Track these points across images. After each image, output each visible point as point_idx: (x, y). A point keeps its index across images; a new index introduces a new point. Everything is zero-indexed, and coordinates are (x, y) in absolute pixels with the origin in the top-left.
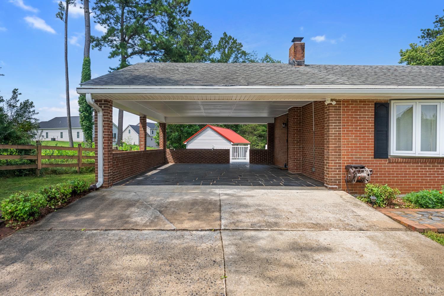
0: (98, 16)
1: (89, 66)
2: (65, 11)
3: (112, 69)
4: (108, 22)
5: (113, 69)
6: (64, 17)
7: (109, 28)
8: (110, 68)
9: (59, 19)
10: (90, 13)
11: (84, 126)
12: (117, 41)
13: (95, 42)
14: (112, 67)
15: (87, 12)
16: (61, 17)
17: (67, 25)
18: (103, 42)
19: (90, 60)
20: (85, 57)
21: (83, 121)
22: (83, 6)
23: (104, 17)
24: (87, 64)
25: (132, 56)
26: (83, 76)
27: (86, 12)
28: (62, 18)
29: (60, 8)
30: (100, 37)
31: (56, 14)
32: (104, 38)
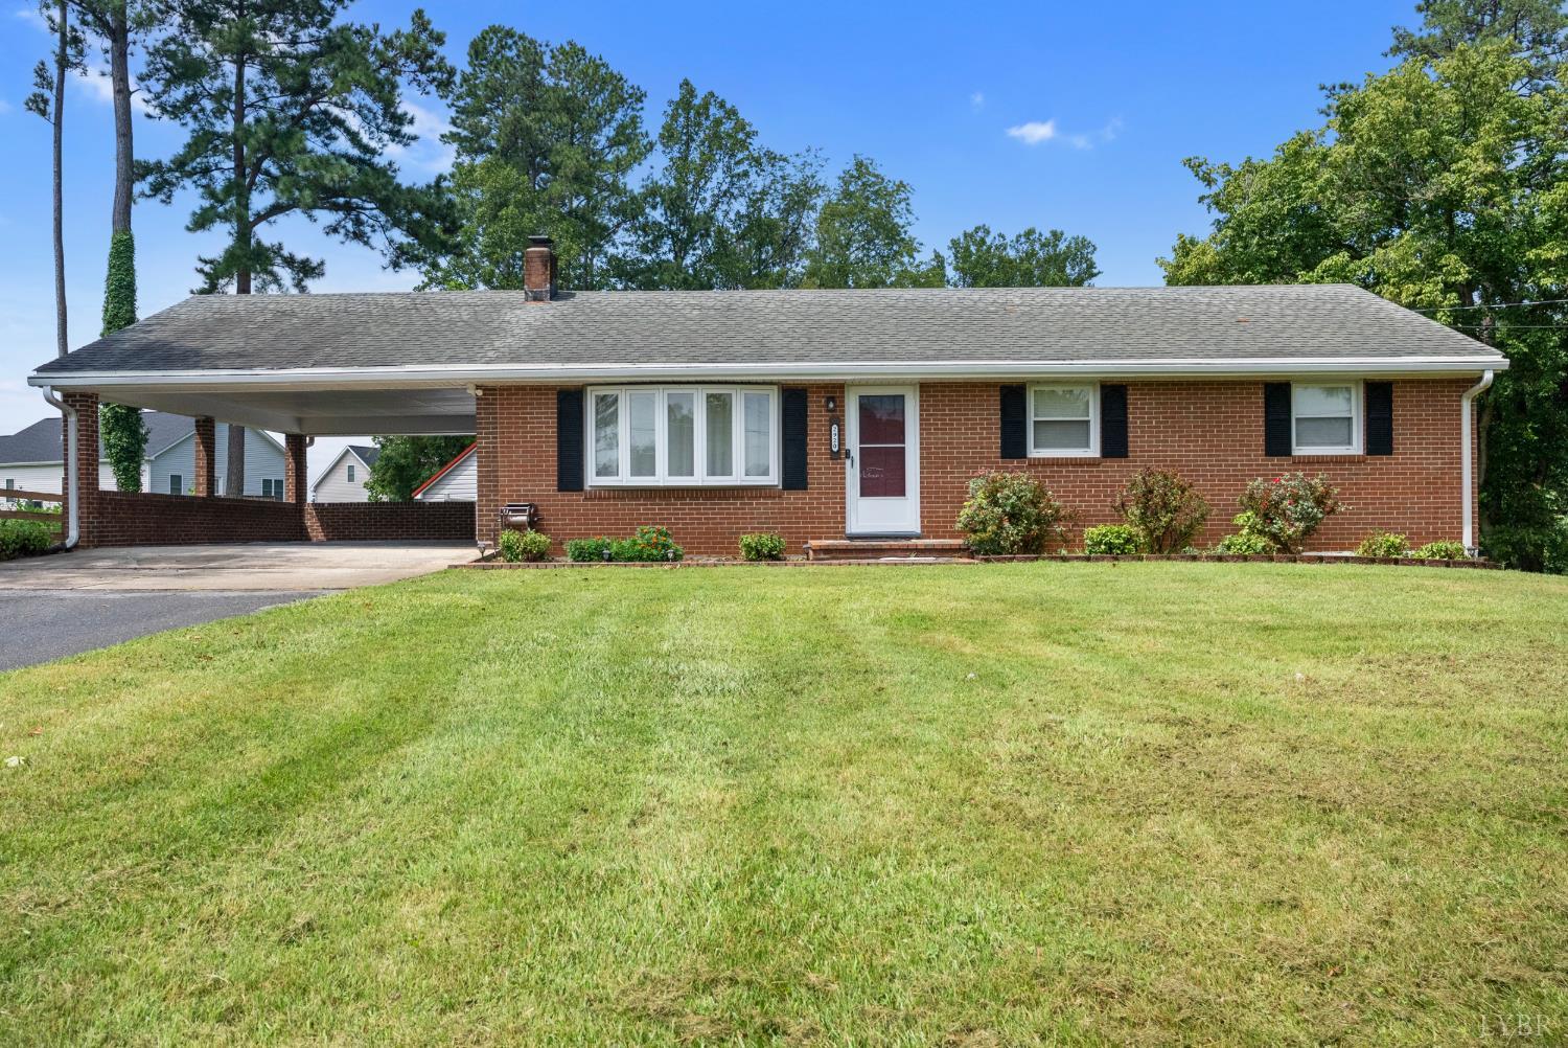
0: (158, 97)
1: (131, 259)
2: (54, 91)
3: (206, 262)
4: (195, 108)
5: (211, 262)
6: (51, 108)
7: (196, 126)
8: (200, 260)
9: (35, 115)
10: (131, 93)
11: (114, 446)
12: (224, 170)
13: (150, 179)
14: (207, 257)
15: (123, 92)
16: (40, 110)
17: (60, 133)
18: (177, 174)
19: (131, 239)
20: (115, 231)
21: (109, 433)
22: (108, 68)
23: (178, 94)
24: (123, 254)
25: (272, 219)
26: (109, 292)
27: (118, 92)
28: (43, 113)
29: (38, 80)
30: (166, 161)
31: (24, 100)
32: (180, 164)
